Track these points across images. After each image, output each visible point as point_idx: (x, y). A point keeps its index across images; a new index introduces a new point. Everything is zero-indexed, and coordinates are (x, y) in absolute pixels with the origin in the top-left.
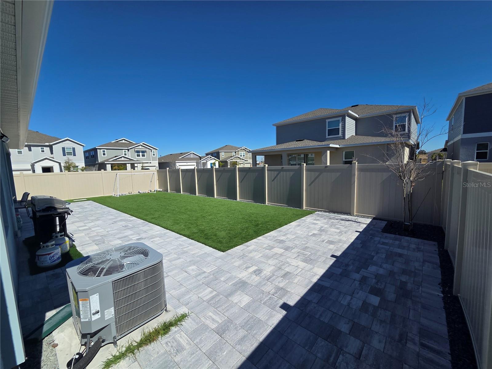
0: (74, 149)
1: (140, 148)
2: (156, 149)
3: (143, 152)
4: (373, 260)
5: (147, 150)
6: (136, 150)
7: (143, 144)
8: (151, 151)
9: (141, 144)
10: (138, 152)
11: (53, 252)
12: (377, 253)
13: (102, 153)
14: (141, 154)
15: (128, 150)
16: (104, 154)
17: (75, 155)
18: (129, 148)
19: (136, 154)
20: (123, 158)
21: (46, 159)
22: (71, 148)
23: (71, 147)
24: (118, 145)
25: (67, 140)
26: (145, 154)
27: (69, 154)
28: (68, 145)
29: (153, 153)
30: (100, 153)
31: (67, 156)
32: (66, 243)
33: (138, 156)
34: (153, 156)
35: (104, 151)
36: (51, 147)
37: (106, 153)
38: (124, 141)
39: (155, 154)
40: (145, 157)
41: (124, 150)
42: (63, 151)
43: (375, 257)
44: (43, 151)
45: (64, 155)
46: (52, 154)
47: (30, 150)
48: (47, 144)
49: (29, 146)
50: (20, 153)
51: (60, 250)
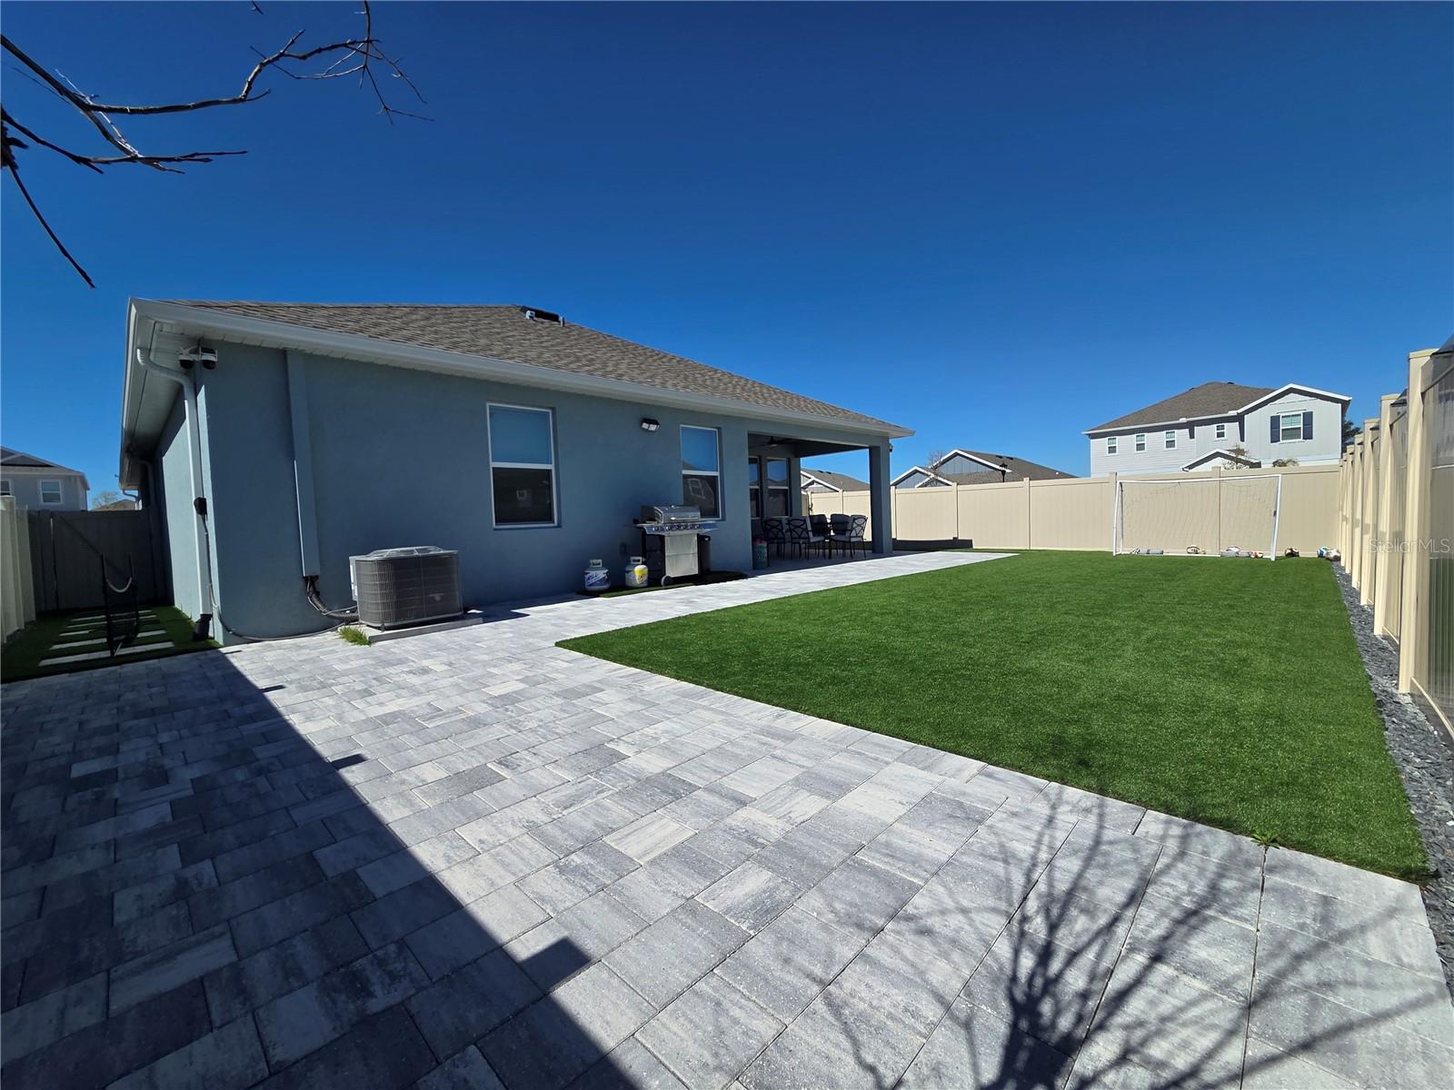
0: (1308, 417)
4: (175, 848)
12: (182, 892)
17: (1308, 435)
21: (1218, 454)
22: (1299, 415)
23: (1301, 413)
25: (1291, 391)
27: (1291, 434)
28: (1292, 405)
31: (1285, 441)
32: (635, 572)
36: (1239, 419)
42: (1271, 428)
43: (178, 864)
44: (1220, 435)
45: (1275, 439)
46: (1242, 440)
47: (1192, 436)
48: (1233, 413)
49: (1190, 426)
50: (1170, 444)
51: (602, 574)
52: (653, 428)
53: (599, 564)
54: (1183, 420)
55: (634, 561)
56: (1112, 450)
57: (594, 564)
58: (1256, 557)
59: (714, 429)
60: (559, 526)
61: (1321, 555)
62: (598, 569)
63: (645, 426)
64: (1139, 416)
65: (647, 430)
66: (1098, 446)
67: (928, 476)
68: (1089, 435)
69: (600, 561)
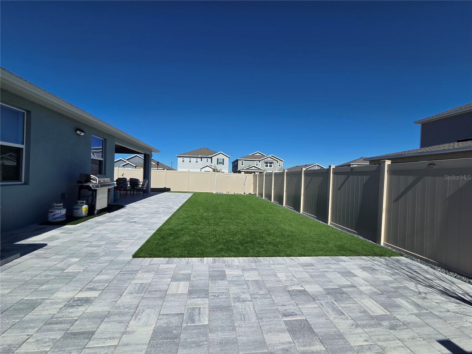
0: (223, 159)
1: (269, 159)
2: (282, 161)
3: (271, 163)
5: (274, 161)
6: (265, 161)
7: (272, 156)
8: (278, 163)
9: (270, 156)
10: (267, 163)
11: (55, 212)
13: (241, 163)
14: (269, 165)
15: (259, 161)
16: (242, 164)
17: (223, 164)
18: (260, 160)
19: (265, 164)
20: (253, 167)
21: (207, 166)
24: (253, 158)
25: (221, 153)
26: (272, 165)
27: (220, 163)
28: (221, 157)
29: (279, 164)
30: (240, 163)
32: (82, 209)
33: (267, 166)
34: (278, 166)
35: (242, 162)
36: (211, 158)
37: (243, 163)
38: (258, 154)
39: (281, 165)
40: (272, 168)
41: (256, 161)
42: (217, 161)
44: (207, 161)
45: (218, 164)
46: (212, 163)
47: (201, 160)
48: (210, 156)
49: (201, 158)
50: (197, 162)
51: (64, 212)
52: (82, 134)
53: (61, 206)
54: (200, 156)
55: (81, 203)
56: (183, 161)
57: (57, 206)
58: (241, 194)
59: (103, 139)
60: (25, 184)
61: (249, 194)
62: (60, 209)
63: (78, 132)
64: (190, 153)
65: (79, 135)
66: (180, 160)
67: (126, 162)
68: (177, 156)
69: (62, 204)
